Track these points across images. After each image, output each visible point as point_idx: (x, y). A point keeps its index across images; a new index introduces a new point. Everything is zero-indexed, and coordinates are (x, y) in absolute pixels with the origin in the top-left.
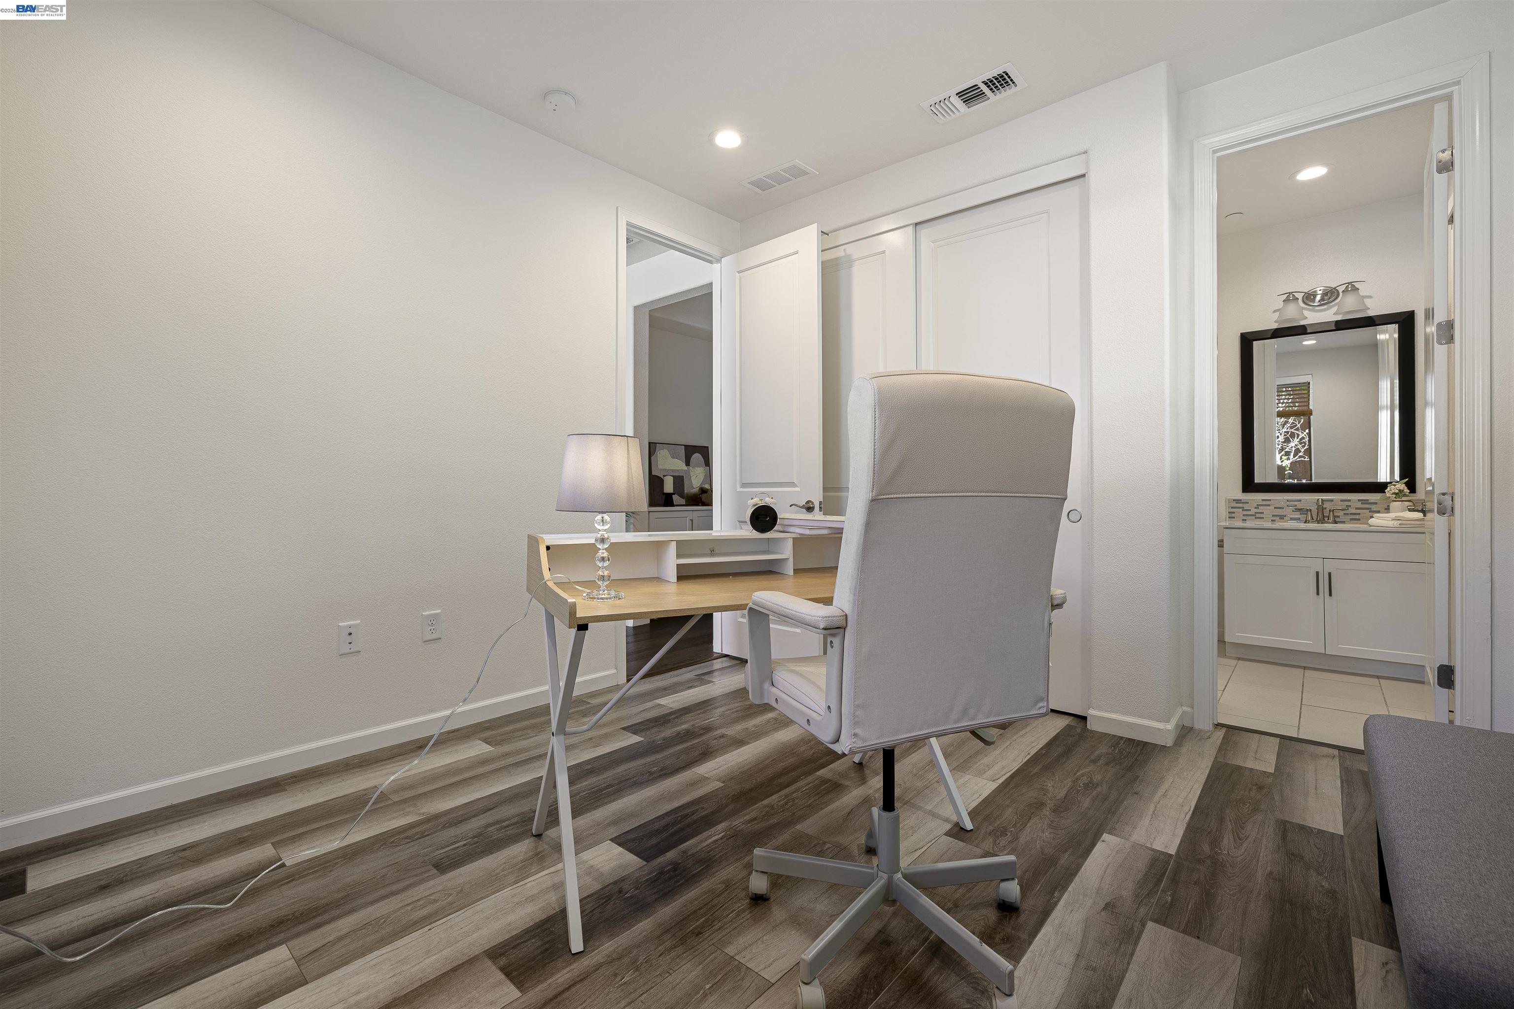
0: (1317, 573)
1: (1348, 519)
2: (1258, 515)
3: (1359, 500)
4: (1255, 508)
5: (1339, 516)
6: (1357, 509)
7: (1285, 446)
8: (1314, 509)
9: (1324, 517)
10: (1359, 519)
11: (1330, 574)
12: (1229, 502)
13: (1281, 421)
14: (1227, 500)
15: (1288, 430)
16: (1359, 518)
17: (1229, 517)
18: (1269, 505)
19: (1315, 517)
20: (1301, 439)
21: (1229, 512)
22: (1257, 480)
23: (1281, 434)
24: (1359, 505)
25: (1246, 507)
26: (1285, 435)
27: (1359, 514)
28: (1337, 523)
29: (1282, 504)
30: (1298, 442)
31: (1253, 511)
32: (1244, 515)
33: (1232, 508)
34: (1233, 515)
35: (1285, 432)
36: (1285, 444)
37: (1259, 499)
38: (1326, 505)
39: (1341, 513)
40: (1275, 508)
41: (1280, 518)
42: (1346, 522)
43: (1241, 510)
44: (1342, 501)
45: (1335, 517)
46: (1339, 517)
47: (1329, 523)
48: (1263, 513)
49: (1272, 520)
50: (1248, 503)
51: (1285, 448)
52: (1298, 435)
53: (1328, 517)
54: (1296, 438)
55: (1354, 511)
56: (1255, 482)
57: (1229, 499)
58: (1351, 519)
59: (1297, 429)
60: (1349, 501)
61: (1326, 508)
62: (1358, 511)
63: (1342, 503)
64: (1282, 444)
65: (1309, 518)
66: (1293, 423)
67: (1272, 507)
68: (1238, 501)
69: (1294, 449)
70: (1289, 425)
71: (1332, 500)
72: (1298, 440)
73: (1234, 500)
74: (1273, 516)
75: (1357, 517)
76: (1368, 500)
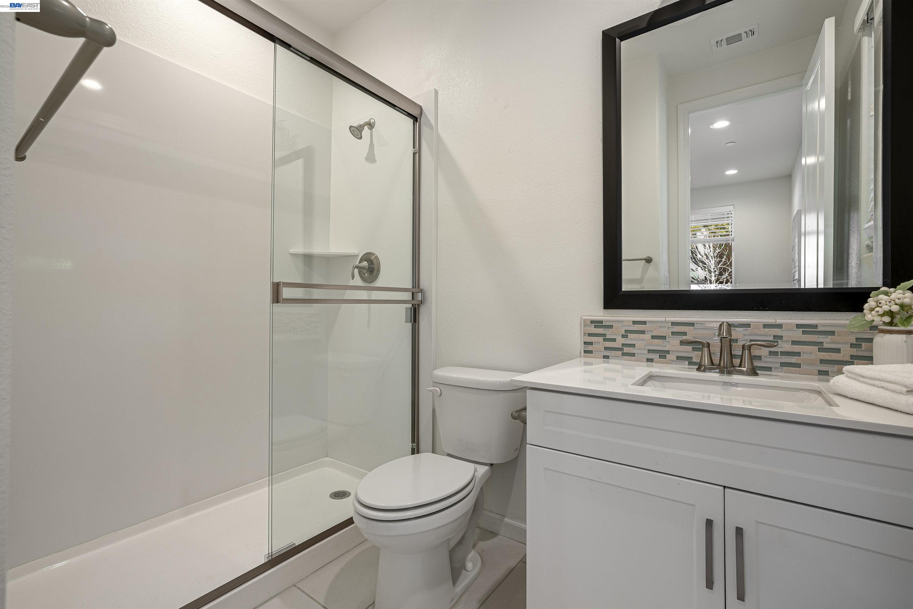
0: (709, 523)
1: (777, 363)
2: (626, 350)
3: (798, 326)
4: (623, 336)
5: (761, 357)
6: (794, 343)
7: (720, 277)
8: (715, 341)
9: (732, 356)
10: (798, 365)
11: (739, 532)
12: (584, 326)
13: (717, 260)
14: (583, 322)
15: (722, 266)
16: (799, 362)
17: (585, 352)
18: (643, 332)
19: (716, 359)
20: (730, 273)
21: (585, 343)
22: (626, 287)
23: (717, 269)
24: (798, 335)
25: (610, 334)
26: (719, 270)
27: (798, 354)
28: (756, 374)
29: (666, 331)
30: (728, 274)
31: (620, 341)
32: (606, 348)
33: (590, 335)
34: (590, 348)
35: (720, 268)
36: (720, 276)
37: (629, 321)
38: (736, 333)
39: (764, 352)
40: (653, 337)
41: (660, 357)
42: (773, 369)
43: (601, 339)
44: (765, 326)
45: (752, 358)
46: (759, 358)
47: (741, 373)
48: (633, 346)
49: (647, 359)
50: (611, 327)
51: (720, 279)
52: (728, 270)
53: (741, 357)
54: (727, 272)
55: (788, 347)
56: (623, 290)
57: (585, 321)
58: (783, 364)
59: (728, 266)
60: (780, 326)
61: (737, 340)
62: (797, 348)
63: (767, 330)
64: (718, 276)
65: (706, 361)
66: (725, 262)
67: (647, 336)
68: (598, 324)
69: (725, 280)
70: (722, 263)
71: (748, 325)
72: (728, 273)
73: (592, 322)
74: (649, 351)
75: (793, 360)
76: (816, 326)
